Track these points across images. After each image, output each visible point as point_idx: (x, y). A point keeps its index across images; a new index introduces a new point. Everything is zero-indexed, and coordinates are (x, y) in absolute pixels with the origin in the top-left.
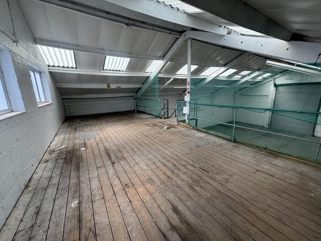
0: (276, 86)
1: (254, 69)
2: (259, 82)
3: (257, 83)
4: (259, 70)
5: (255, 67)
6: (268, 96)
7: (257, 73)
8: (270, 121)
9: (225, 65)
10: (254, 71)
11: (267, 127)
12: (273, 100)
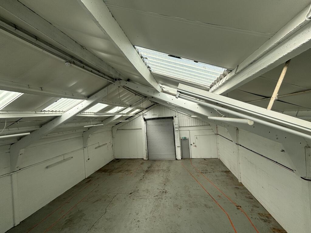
0: (145, 120)
1: (126, 104)
2: (132, 116)
3: (130, 117)
4: (131, 106)
5: (127, 103)
6: (141, 129)
7: (129, 109)
8: (147, 153)
9: (88, 97)
10: (127, 106)
11: (146, 159)
12: (146, 132)
